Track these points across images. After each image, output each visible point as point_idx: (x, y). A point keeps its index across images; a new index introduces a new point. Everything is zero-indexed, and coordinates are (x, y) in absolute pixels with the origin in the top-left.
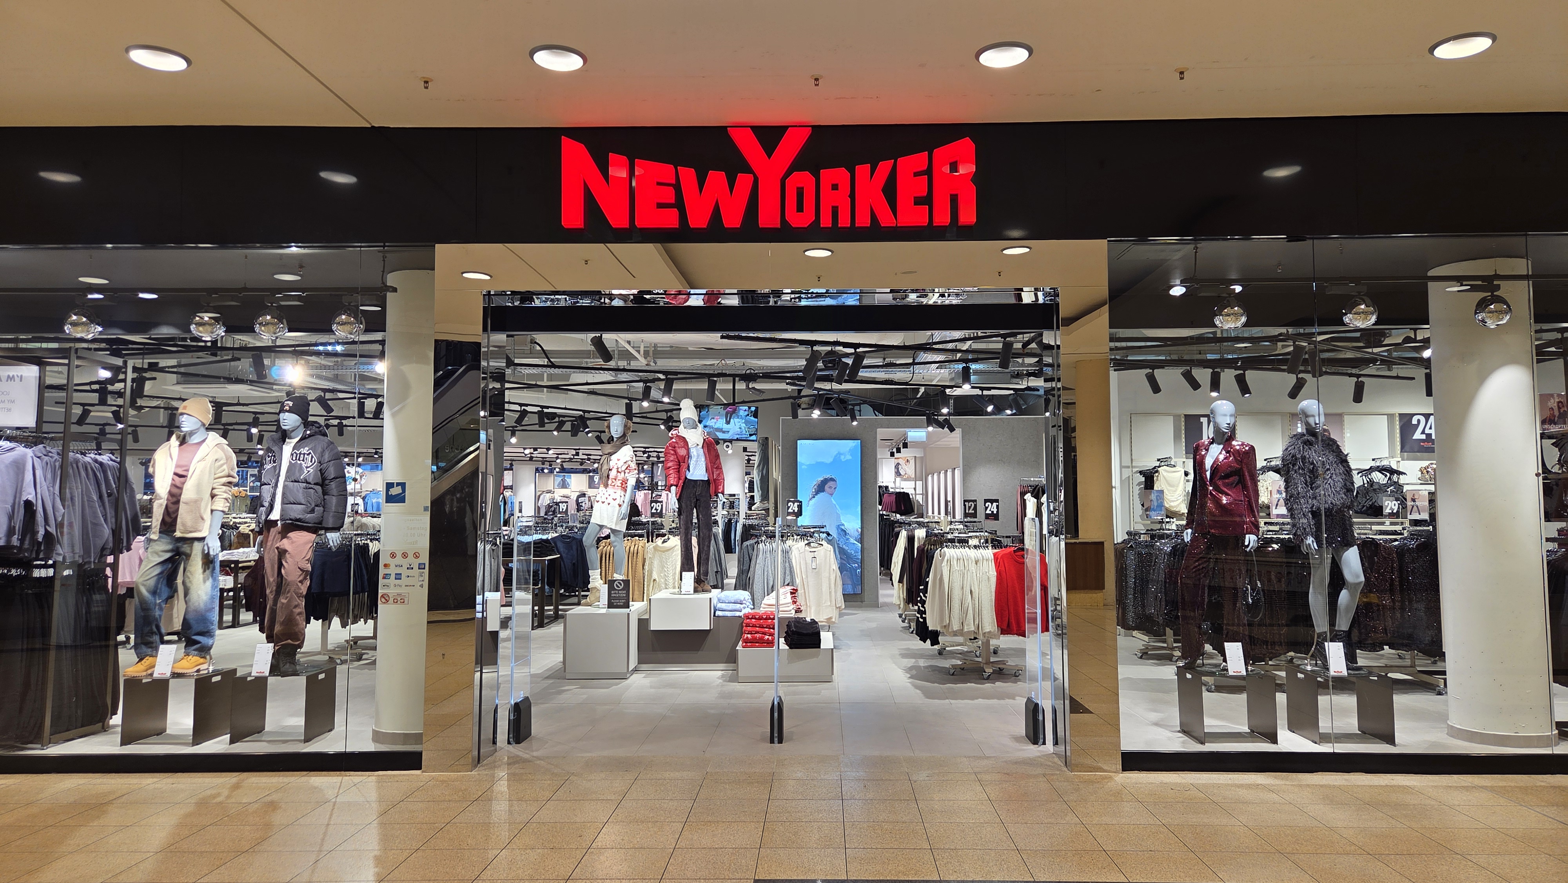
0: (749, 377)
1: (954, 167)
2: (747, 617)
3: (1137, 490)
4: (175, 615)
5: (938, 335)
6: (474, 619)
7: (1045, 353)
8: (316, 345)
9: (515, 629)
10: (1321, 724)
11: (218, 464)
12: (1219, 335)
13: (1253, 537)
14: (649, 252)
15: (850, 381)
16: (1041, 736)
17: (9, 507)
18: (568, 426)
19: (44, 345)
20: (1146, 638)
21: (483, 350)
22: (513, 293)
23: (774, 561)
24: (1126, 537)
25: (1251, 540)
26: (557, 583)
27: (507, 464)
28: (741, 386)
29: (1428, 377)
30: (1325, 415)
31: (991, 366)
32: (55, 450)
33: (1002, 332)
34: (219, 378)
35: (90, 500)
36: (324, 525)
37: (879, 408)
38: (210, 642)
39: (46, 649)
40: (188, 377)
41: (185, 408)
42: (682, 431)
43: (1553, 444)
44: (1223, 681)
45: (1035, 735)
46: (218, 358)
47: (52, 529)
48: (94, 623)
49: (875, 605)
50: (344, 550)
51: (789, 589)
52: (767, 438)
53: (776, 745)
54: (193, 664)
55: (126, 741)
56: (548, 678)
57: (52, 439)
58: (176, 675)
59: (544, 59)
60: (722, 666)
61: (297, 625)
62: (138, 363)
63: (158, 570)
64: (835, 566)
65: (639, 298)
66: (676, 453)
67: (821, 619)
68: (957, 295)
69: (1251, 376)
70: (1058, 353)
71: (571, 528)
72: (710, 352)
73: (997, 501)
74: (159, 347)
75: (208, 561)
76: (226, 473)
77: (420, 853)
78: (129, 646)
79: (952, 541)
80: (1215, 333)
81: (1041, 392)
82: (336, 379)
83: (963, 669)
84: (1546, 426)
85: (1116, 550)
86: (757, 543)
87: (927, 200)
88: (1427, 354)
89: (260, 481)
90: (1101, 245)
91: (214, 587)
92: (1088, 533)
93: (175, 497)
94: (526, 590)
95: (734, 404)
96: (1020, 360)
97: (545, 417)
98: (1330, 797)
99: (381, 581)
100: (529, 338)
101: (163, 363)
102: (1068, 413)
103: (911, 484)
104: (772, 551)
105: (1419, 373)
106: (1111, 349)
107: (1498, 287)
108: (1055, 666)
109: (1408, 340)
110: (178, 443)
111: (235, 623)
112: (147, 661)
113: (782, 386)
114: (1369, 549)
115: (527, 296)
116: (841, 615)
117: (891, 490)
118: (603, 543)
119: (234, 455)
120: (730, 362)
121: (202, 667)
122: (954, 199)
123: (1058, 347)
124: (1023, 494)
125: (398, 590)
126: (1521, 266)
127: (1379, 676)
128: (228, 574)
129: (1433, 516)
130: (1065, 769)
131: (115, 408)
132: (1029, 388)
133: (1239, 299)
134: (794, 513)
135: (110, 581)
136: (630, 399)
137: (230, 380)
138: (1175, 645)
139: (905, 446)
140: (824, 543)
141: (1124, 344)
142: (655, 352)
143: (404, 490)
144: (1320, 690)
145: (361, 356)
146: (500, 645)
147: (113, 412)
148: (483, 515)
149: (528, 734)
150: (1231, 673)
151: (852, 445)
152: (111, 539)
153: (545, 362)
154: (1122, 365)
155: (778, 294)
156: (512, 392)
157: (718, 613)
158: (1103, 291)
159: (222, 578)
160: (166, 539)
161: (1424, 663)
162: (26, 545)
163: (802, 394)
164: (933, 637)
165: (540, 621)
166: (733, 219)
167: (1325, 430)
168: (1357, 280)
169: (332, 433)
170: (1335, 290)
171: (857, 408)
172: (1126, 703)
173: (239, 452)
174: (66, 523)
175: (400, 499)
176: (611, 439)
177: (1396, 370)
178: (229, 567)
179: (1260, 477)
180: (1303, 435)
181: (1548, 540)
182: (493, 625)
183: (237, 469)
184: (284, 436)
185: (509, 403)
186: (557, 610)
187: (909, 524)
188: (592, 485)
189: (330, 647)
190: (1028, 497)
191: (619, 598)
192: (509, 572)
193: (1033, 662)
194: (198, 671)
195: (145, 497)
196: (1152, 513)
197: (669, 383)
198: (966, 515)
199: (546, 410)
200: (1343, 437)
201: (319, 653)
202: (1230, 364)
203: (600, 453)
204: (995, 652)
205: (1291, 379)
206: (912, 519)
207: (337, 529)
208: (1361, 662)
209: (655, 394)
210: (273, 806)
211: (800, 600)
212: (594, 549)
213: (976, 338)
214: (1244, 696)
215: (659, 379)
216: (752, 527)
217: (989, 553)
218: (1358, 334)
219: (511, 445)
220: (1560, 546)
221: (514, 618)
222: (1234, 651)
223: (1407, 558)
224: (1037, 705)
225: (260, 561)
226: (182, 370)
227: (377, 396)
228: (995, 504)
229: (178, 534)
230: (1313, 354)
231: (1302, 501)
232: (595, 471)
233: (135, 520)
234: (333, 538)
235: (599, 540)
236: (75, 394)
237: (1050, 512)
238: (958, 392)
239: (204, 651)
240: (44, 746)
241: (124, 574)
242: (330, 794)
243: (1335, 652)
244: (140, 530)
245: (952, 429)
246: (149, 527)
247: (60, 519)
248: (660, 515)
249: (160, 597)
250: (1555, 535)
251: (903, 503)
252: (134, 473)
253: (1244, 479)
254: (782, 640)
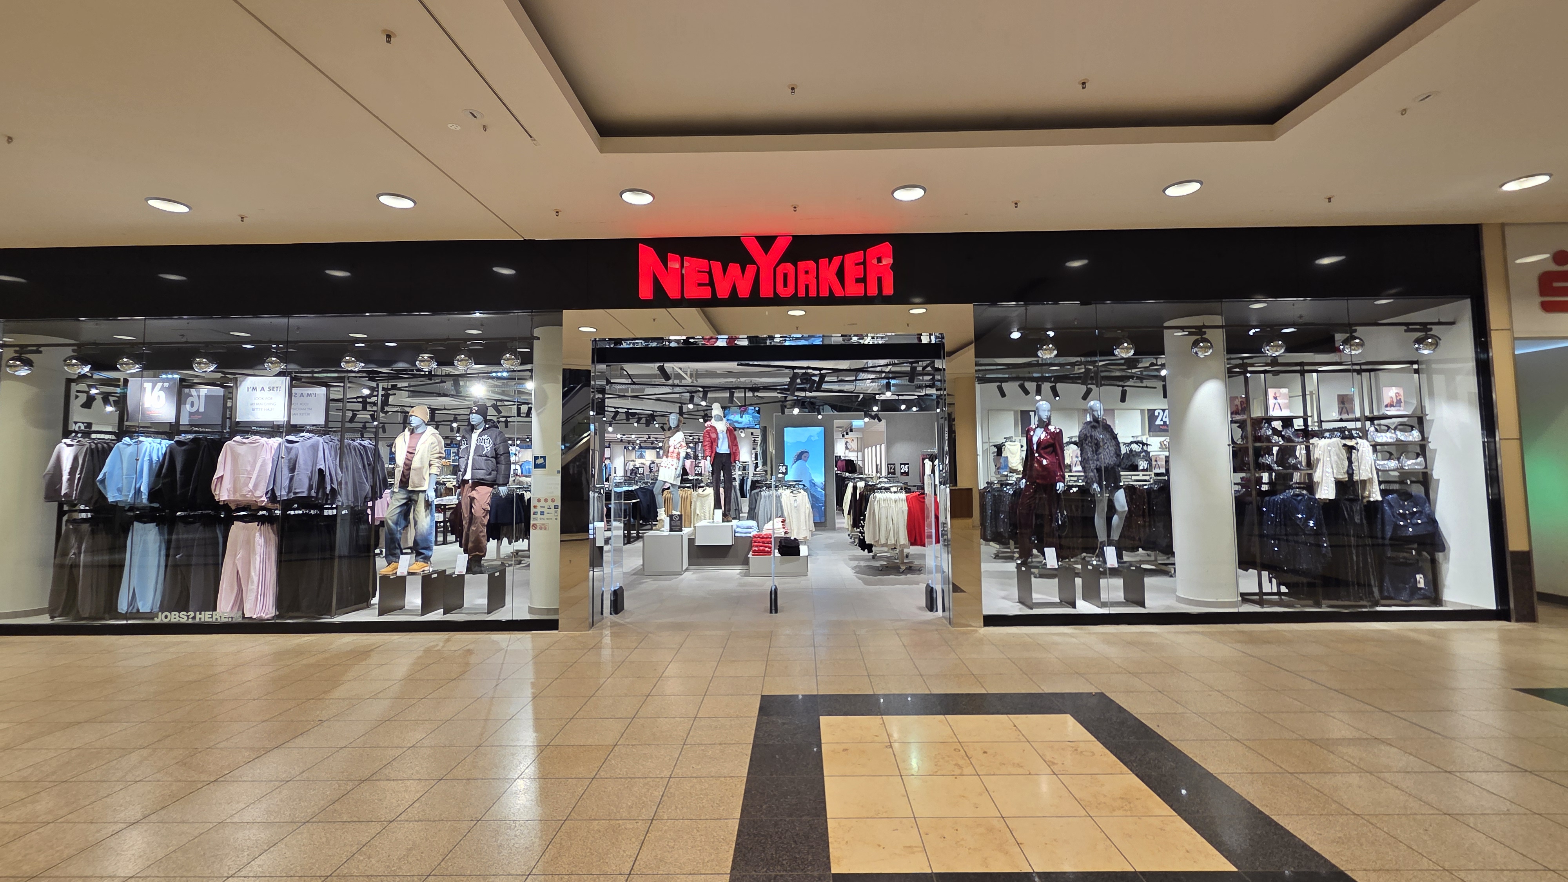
0: (754, 389)
1: (879, 261)
2: (754, 537)
3: (992, 457)
4: (409, 537)
5: (871, 363)
6: (588, 539)
7: (936, 373)
8: (491, 372)
9: (613, 545)
10: (1102, 596)
11: (433, 446)
12: (1040, 362)
13: (1061, 484)
14: (692, 314)
15: (818, 390)
16: (935, 607)
17: (309, 473)
18: (643, 421)
19: (329, 375)
20: (998, 546)
21: (592, 374)
22: (610, 339)
23: (771, 503)
24: (986, 485)
25: (1060, 486)
26: (638, 517)
27: (607, 444)
28: (749, 394)
29: (1164, 387)
30: (1104, 410)
31: (904, 381)
32: (336, 438)
33: (910, 360)
34: (433, 393)
35: (358, 468)
36: (497, 482)
37: (834, 407)
38: (430, 554)
39: (332, 558)
40: (415, 393)
41: (413, 412)
42: (713, 422)
43: (1238, 427)
44: (1044, 572)
45: (931, 605)
46: (433, 381)
47: (335, 486)
48: (361, 542)
49: (833, 528)
50: (509, 497)
51: (780, 519)
52: (766, 427)
53: (774, 614)
54: (420, 567)
55: (381, 614)
56: (634, 574)
57: (334, 431)
58: (410, 574)
59: (629, 198)
60: (740, 567)
61: (482, 543)
62: (385, 385)
63: (398, 510)
64: (808, 505)
65: (686, 341)
66: (710, 437)
67: (800, 537)
68: (882, 338)
69: (1059, 386)
70: (944, 374)
71: (646, 483)
72: (730, 374)
73: (908, 464)
74: (397, 375)
75: (428, 504)
76: (438, 451)
77: (558, 680)
78: (382, 556)
79: (880, 489)
80: (1038, 361)
81: (934, 397)
82: (503, 393)
83: (887, 567)
84: (1234, 416)
85: (980, 493)
86: (761, 491)
87: (863, 280)
88: (1164, 373)
89: (458, 456)
90: (969, 307)
91: (432, 520)
92: (962, 483)
93: (408, 466)
94: (619, 521)
95: (745, 405)
96: (921, 378)
97: (629, 415)
98: (1107, 640)
99: (532, 516)
100: (620, 367)
101: (400, 385)
102: (951, 410)
103: (855, 454)
104: (770, 496)
105: (1159, 384)
106: (976, 371)
107: (1205, 333)
108: (943, 564)
109: (1152, 364)
110: (409, 433)
111: (445, 542)
112: (393, 565)
113: (774, 394)
114: (1131, 491)
115: (618, 341)
116: (812, 535)
117: (843, 458)
118: (665, 492)
119: (442, 440)
120: (743, 380)
121: (425, 569)
122: (880, 280)
123: (944, 369)
124: (923, 460)
125: (542, 522)
126: (1218, 320)
127: (1136, 567)
128: (440, 512)
129: (1167, 470)
130: (949, 626)
131: (372, 413)
132: (926, 395)
133: (1052, 340)
134: (783, 473)
135: (370, 517)
136: (682, 403)
137: (440, 395)
138: (1015, 550)
139: (851, 431)
140: (802, 491)
141: (983, 368)
142: (697, 375)
143: (545, 461)
144: (1102, 576)
145: (518, 379)
146: (604, 555)
147: (370, 415)
148: (593, 476)
149: (623, 609)
150: (1048, 567)
151: (819, 430)
152: (370, 492)
153: (630, 381)
154: (983, 380)
155: (772, 338)
156: (610, 400)
157: (737, 535)
158: (971, 335)
159: (436, 515)
160: (403, 492)
161: (1162, 559)
162: (320, 496)
163: (788, 399)
164: (869, 548)
165: (628, 540)
166: (744, 291)
167: (1103, 419)
168: (1122, 328)
169: (501, 426)
170: (1108, 335)
171: (821, 407)
172: (987, 586)
173: (446, 438)
174: (343, 482)
175: (543, 466)
176: (670, 428)
177: (1146, 383)
178: (441, 508)
179: (1065, 448)
180: (1090, 422)
181: (1235, 484)
182: (600, 543)
183: (444, 449)
184: (473, 428)
185: (608, 406)
186: (638, 533)
187: (854, 479)
188: (658, 456)
189: (502, 556)
190: (927, 461)
191: (676, 526)
192: (609, 510)
193: (930, 562)
194: (424, 571)
195: (390, 466)
196: (1001, 471)
197: (705, 393)
198: (889, 473)
199: (630, 411)
200: (1114, 423)
201: (495, 560)
202: (1047, 379)
203: (663, 437)
204: (907, 556)
205: (1084, 388)
206: (855, 476)
207: (504, 485)
208: (1125, 559)
209: (696, 400)
210: (470, 652)
211: (787, 527)
212: (660, 496)
213: (894, 365)
214: (1056, 580)
215: (699, 391)
216: (757, 481)
217: (903, 495)
218: (1123, 361)
219: (609, 433)
220: (1242, 488)
221: (612, 538)
222: (1050, 553)
223: (1153, 496)
224: (932, 588)
225: (459, 505)
226: (411, 389)
227: (528, 404)
228: (907, 466)
229: (410, 488)
230: (1096, 373)
231: (1091, 462)
232: (660, 448)
233: (385, 480)
234: (503, 490)
235: (664, 490)
236: (348, 404)
237: (940, 471)
238: (883, 397)
239: (427, 559)
240: (332, 616)
241: (378, 513)
242: (504, 645)
243: (1110, 553)
244: (387, 486)
245: (880, 420)
246: (393, 484)
247: (339, 480)
248: (700, 475)
249: (400, 527)
250: (1239, 481)
251: (850, 466)
252: (384, 451)
253: (1056, 450)
254: (777, 551)
